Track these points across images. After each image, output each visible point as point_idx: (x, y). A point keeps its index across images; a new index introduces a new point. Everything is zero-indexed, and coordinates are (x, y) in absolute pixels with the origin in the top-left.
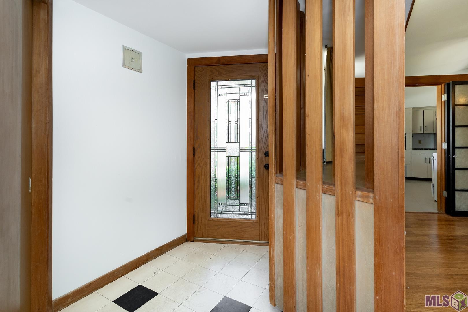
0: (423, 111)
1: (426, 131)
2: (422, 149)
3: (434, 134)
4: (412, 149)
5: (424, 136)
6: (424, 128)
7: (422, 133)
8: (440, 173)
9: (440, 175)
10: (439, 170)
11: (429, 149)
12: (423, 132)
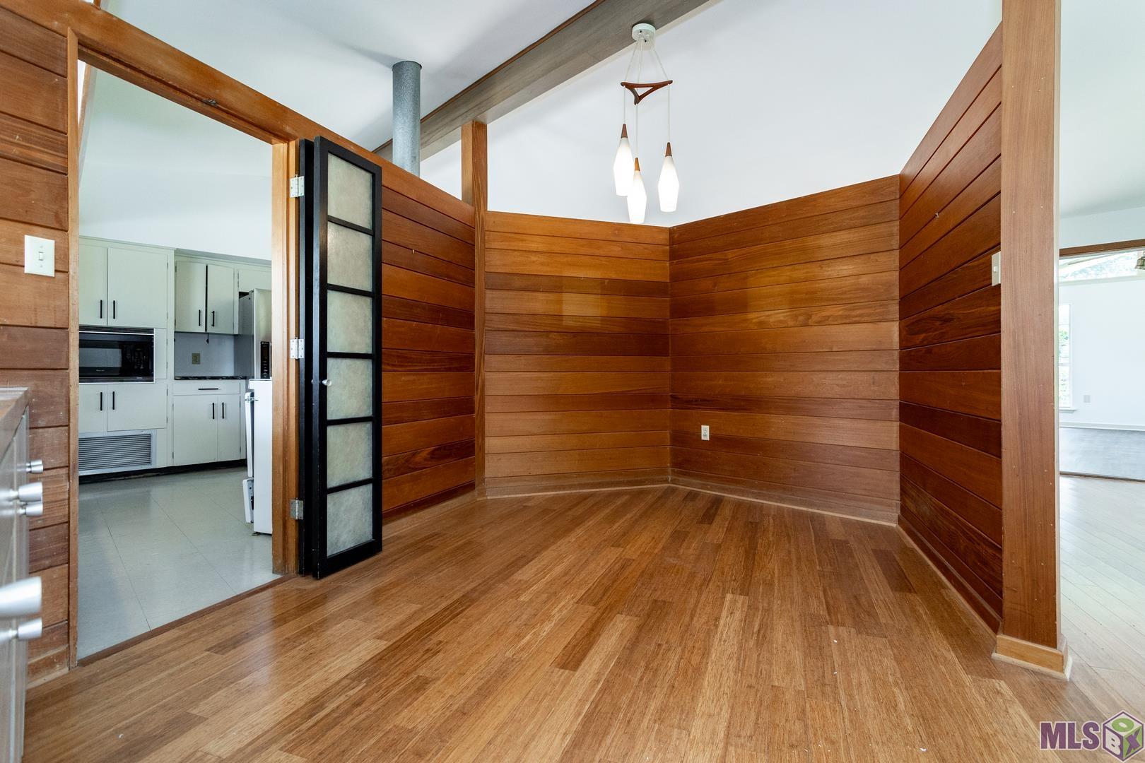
0: (207, 267)
1: (213, 325)
2: (204, 378)
3: (235, 335)
4: (175, 379)
5: (208, 341)
6: (210, 316)
7: (204, 331)
8: (280, 443)
9: (281, 449)
10: (280, 430)
11: (222, 378)
12: (206, 330)
